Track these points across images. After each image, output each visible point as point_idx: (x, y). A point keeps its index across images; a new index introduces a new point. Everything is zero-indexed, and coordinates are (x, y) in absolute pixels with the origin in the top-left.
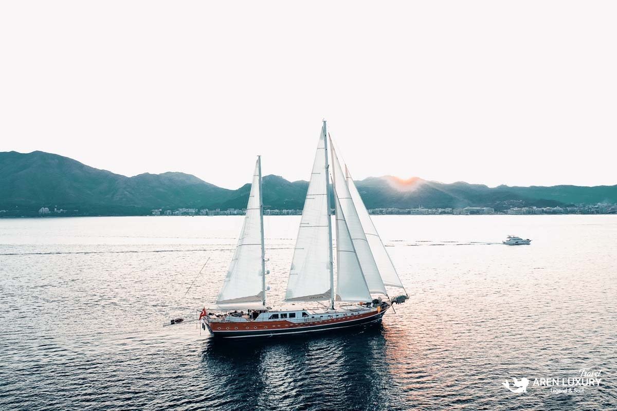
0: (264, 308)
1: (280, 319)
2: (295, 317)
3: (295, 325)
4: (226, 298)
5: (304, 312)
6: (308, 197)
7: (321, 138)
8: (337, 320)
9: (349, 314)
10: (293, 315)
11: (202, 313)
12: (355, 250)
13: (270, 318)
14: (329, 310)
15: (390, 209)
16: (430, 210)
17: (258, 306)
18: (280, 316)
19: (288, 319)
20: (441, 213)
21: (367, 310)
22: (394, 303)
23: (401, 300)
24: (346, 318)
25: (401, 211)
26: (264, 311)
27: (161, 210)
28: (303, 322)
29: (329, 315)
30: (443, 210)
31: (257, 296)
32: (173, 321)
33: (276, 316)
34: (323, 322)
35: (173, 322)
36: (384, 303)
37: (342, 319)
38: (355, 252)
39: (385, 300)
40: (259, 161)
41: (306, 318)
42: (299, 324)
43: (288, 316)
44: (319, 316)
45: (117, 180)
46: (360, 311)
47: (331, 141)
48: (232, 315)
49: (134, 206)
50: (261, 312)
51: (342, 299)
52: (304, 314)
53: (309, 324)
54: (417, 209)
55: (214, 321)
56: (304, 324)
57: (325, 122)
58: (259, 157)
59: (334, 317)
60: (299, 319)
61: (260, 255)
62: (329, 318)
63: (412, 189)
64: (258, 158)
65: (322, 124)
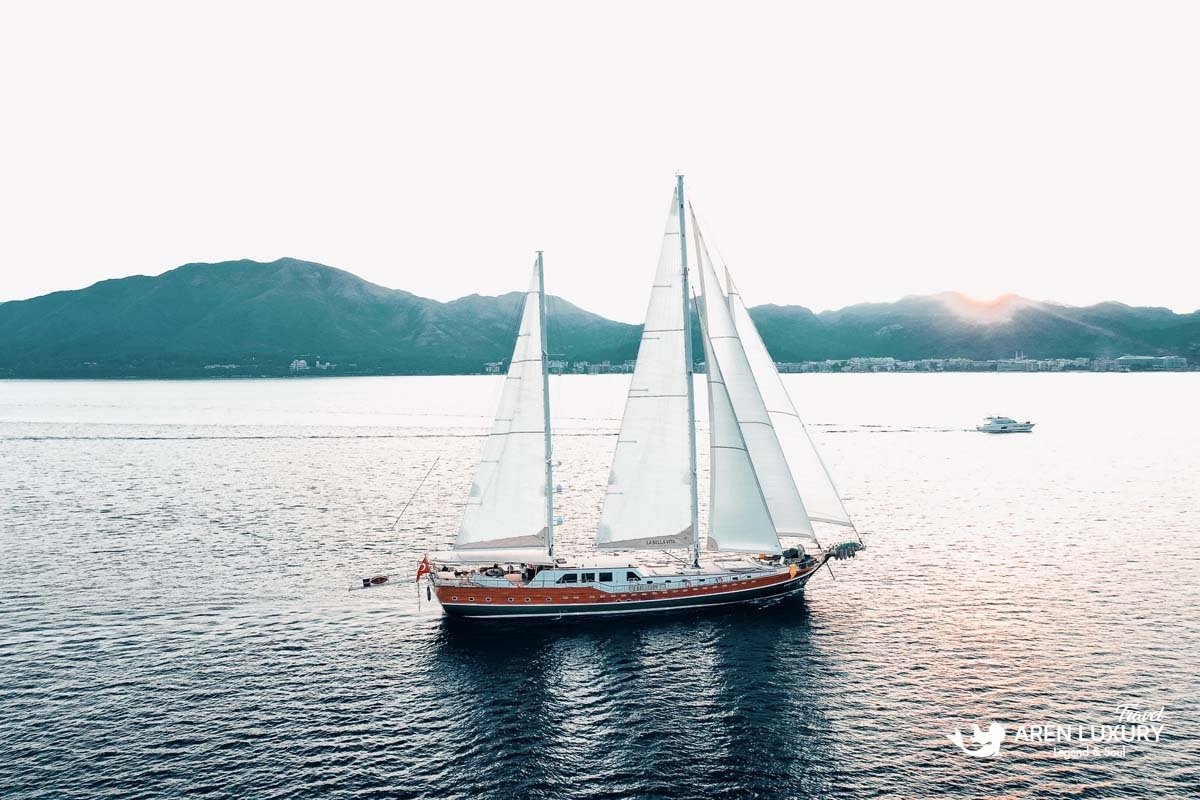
0: (548, 561)
1: (579, 584)
2: (611, 580)
3: (609, 597)
4: (473, 540)
5: (631, 570)
6: (645, 335)
7: (673, 212)
8: (700, 589)
9: (728, 579)
10: (606, 577)
11: (422, 567)
12: (745, 446)
13: (558, 582)
14: (688, 569)
15: (953, 361)
16: (1040, 363)
17: (536, 556)
18: (579, 578)
19: (597, 585)
20: (1065, 369)
21: (768, 571)
22: (832, 558)
23: (847, 551)
24: (720, 587)
25: (977, 364)
26: (549, 568)
27: (501, 363)
28: (628, 591)
29: (685, 578)
30: (1070, 362)
31: (537, 537)
32: (368, 580)
33: (571, 578)
34: (670, 593)
35: (367, 583)
36: (808, 557)
37: (710, 588)
38: (746, 450)
39: (810, 550)
40: (540, 263)
41: (634, 583)
42: (618, 596)
43: (597, 578)
44: (664, 580)
45: (422, 309)
46: (753, 571)
47: (694, 216)
48: (487, 574)
49: (453, 357)
50: (541, 568)
51: (720, 547)
52: (631, 576)
53: (639, 596)
54: (1012, 360)
55: (448, 583)
56: (629, 596)
57: (680, 178)
58: (540, 254)
59: (695, 583)
60: (619, 585)
61: (542, 453)
62: (683, 585)
63: (1003, 317)
64: (537, 255)
65: (676, 182)
